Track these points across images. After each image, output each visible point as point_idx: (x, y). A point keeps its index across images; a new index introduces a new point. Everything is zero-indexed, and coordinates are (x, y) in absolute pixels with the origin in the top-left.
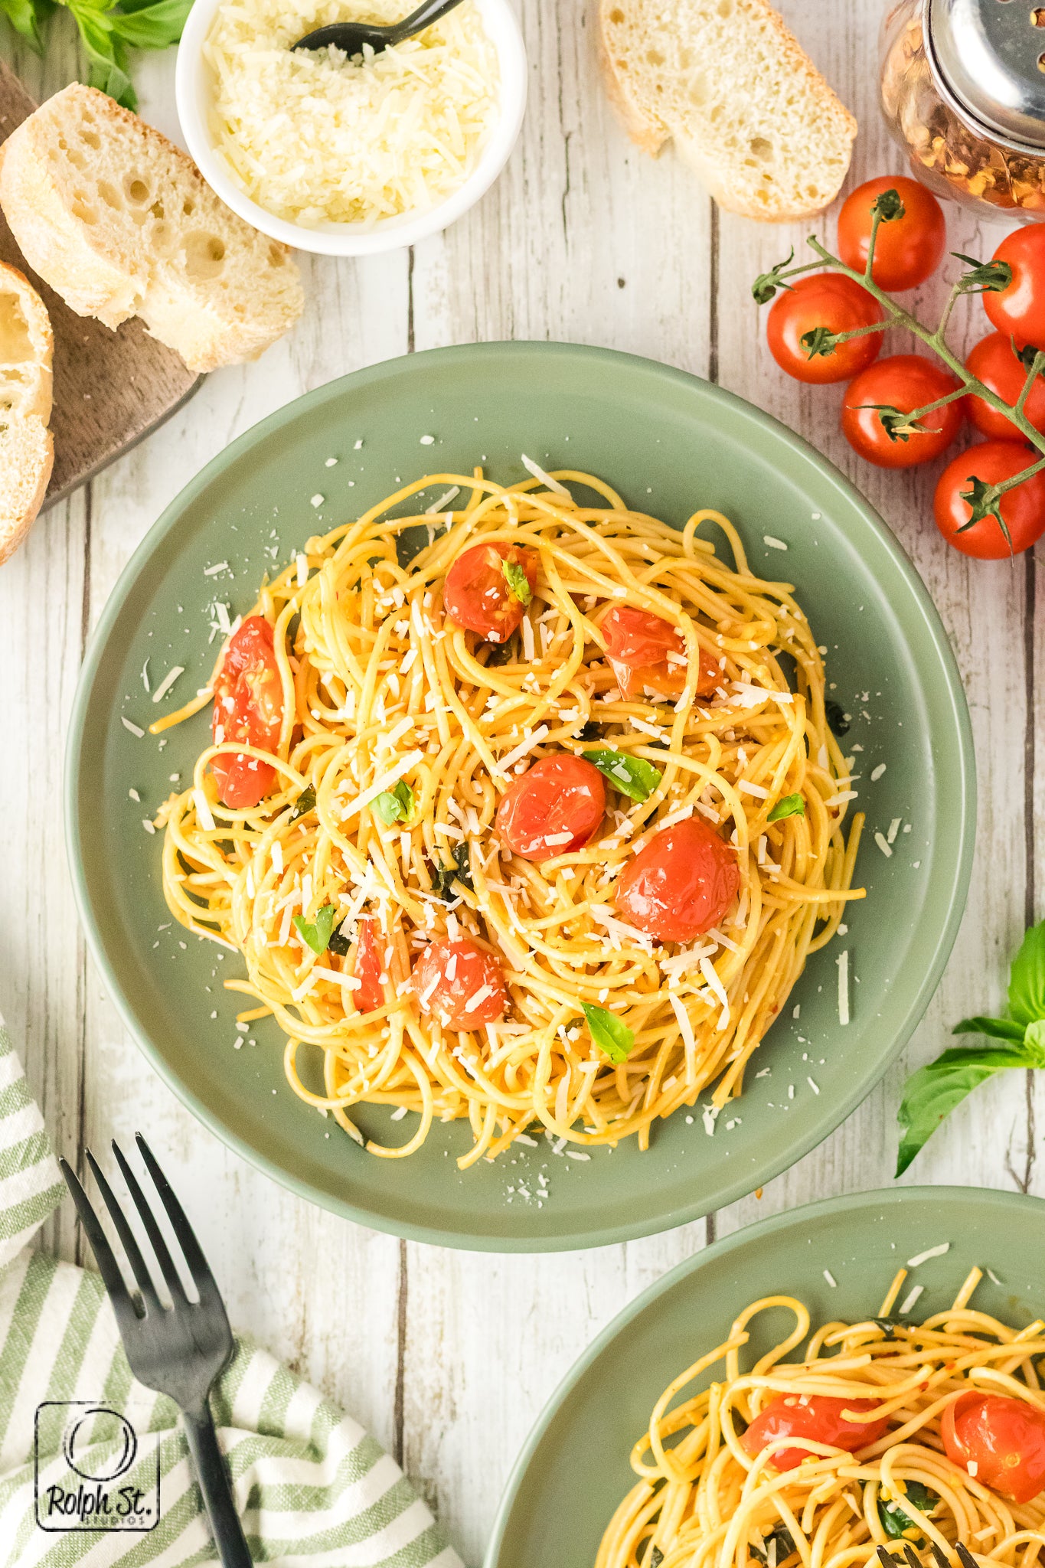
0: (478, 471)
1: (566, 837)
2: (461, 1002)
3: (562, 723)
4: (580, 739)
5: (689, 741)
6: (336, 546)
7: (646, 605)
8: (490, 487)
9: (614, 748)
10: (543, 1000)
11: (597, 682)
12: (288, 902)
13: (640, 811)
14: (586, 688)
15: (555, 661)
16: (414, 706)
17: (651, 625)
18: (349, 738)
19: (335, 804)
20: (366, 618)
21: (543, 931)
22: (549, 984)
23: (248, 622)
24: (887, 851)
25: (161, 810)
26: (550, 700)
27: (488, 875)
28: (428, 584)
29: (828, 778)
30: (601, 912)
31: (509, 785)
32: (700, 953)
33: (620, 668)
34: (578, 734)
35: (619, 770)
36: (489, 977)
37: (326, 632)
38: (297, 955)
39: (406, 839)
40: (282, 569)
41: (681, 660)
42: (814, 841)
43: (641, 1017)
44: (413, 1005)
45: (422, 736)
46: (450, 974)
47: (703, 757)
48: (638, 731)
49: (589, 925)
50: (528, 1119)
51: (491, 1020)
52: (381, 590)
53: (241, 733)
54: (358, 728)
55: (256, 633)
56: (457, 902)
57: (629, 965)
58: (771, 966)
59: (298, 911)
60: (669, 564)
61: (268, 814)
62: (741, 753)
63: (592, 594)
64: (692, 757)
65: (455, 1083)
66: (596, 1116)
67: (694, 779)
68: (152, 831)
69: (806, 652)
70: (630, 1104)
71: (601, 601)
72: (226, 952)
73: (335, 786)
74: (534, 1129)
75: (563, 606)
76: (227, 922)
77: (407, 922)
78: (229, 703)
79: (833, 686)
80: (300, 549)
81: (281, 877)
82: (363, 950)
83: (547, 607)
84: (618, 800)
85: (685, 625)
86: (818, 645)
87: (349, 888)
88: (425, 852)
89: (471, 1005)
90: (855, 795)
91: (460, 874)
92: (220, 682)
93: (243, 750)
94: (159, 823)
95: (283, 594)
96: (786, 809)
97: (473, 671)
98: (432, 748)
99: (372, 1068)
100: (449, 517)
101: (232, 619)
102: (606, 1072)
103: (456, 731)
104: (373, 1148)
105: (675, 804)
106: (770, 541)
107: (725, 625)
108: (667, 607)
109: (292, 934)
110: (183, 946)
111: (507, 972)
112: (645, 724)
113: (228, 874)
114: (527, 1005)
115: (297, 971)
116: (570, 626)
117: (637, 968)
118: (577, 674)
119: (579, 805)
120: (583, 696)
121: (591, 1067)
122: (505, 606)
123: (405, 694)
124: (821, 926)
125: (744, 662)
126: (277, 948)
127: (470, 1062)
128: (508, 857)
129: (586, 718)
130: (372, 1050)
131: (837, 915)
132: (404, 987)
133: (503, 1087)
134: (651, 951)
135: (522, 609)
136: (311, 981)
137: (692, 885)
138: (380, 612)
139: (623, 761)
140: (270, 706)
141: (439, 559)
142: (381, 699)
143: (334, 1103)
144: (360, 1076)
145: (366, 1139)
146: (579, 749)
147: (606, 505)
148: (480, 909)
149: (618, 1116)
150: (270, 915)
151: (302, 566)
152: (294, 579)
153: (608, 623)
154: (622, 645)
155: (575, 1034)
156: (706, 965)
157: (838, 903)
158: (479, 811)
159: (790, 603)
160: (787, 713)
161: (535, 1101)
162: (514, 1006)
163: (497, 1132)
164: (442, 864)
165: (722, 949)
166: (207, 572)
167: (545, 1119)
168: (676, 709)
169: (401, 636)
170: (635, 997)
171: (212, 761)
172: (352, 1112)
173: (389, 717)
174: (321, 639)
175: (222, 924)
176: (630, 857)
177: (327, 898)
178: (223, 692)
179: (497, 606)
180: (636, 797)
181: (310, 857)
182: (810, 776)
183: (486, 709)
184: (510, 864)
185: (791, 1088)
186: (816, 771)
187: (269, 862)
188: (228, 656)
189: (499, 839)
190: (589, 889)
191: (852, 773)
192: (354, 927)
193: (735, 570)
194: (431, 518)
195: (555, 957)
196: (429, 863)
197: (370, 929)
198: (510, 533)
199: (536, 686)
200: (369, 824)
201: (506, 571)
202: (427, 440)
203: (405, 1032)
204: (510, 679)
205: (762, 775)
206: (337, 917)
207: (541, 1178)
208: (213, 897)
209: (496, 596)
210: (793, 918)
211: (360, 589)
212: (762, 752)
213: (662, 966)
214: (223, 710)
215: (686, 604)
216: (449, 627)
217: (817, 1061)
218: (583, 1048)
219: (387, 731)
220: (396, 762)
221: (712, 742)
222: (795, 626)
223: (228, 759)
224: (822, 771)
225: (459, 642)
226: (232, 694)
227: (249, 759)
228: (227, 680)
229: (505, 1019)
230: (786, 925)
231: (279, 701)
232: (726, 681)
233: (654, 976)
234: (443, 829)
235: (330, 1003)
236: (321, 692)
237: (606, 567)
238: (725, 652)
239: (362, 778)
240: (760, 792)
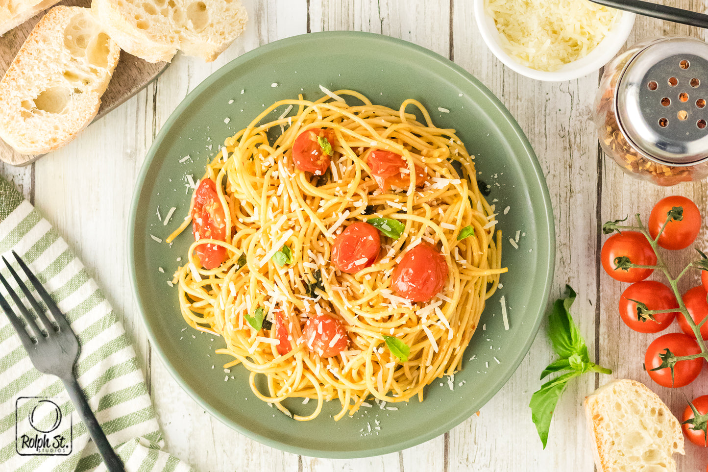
0: (300, 96)
1: (364, 260)
2: (327, 343)
3: (355, 208)
4: (365, 214)
5: (415, 208)
6: (239, 140)
7: (387, 148)
8: (307, 103)
9: (381, 216)
10: (364, 337)
11: (369, 187)
12: (240, 309)
13: (397, 244)
14: (364, 190)
15: (348, 180)
16: (286, 210)
17: (390, 157)
18: (258, 229)
19: (256, 260)
20: (258, 173)
21: (360, 306)
22: (366, 329)
23: (203, 182)
24: (516, 247)
25: (175, 275)
26: (349, 198)
27: (331, 283)
28: (284, 153)
29: (483, 216)
30: (386, 293)
31: (335, 240)
32: (434, 305)
33: (378, 179)
34: (363, 212)
35: (385, 226)
36: (338, 330)
37: (240, 181)
38: (248, 333)
39: (291, 271)
40: (215, 155)
41: (407, 171)
42: (481, 247)
43: (411, 338)
44: (305, 348)
45: (291, 223)
46: (320, 331)
47: (423, 214)
48: (391, 207)
49: (381, 300)
50: (366, 394)
51: (342, 350)
52: (263, 159)
53: (207, 234)
54: (262, 224)
55: (207, 186)
56: (319, 298)
57: (402, 315)
58: (469, 307)
59: (246, 312)
60: (395, 127)
61: (226, 270)
62: (440, 210)
63: (361, 145)
64: (418, 215)
65: (329, 382)
66: (397, 388)
67: (420, 225)
68: (172, 286)
69: (465, 159)
70: (413, 380)
71: (366, 149)
72: (214, 337)
73: (255, 252)
74: (370, 399)
75: (349, 155)
76: (213, 323)
77: (297, 310)
78: (200, 221)
79: (480, 173)
80: (222, 145)
81: (235, 298)
82: (278, 325)
83: (341, 155)
84: (387, 240)
85: (406, 155)
86: (470, 155)
87: (268, 298)
88: (300, 276)
89: (332, 344)
90: (497, 222)
91: (318, 285)
92: (194, 212)
93: (209, 241)
94: (175, 281)
95: (218, 167)
96: (465, 235)
97: (311, 190)
98: (297, 228)
99: (290, 381)
100: (290, 120)
101: (195, 182)
102: (399, 367)
103: (307, 219)
104: (296, 417)
105: (413, 238)
106: (441, 110)
107: (424, 152)
108: (398, 148)
109: (244, 323)
110: (194, 337)
111: (346, 327)
112: (395, 203)
113: (211, 300)
114: (358, 341)
115: (249, 340)
116: (353, 163)
117: (406, 316)
118: (359, 184)
119: (368, 245)
120: (363, 195)
121: (392, 365)
122: (322, 158)
123: (281, 205)
124: (490, 286)
125: (436, 168)
126: (238, 331)
127: (335, 371)
128: (339, 274)
129: (366, 204)
130: (289, 373)
131: (497, 280)
132: (300, 341)
133: (352, 381)
134: (411, 307)
135: (329, 158)
136: (256, 344)
137: (425, 275)
138: (264, 169)
139: (386, 222)
140: (219, 220)
141: (288, 140)
142: (270, 209)
143: (275, 399)
144: (286, 386)
145: (293, 414)
146: (365, 219)
147: (362, 103)
148: (329, 299)
149: (408, 388)
150: (233, 316)
151: (224, 152)
152: (222, 158)
153: (371, 159)
154: (378, 168)
155: (381, 350)
156: (438, 310)
157: (496, 275)
158: (323, 254)
159: (454, 137)
160: (459, 189)
161: (368, 384)
162: (352, 342)
163: (352, 402)
164: (309, 281)
165: (444, 302)
166: (180, 161)
167: (374, 393)
168: (407, 194)
169: (276, 178)
170: (406, 330)
171: (196, 249)
172: (284, 403)
173: (275, 217)
174: (239, 185)
175: (211, 324)
176: (395, 266)
177: (258, 304)
178: (196, 216)
179: (318, 158)
180: (394, 237)
181: (248, 287)
182: (474, 216)
183: (320, 207)
184: (341, 277)
185: (487, 363)
186: (476, 213)
187: (229, 292)
188: (196, 199)
189: (334, 266)
190: (379, 283)
191: (495, 213)
192: (273, 316)
193: (427, 126)
194: (281, 121)
195: (367, 316)
196: (303, 281)
197: (280, 316)
198: (319, 123)
199: (341, 192)
200: (273, 268)
201: (320, 141)
202: (274, 85)
203: (303, 362)
204: (328, 191)
205: (451, 218)
206: (264, 313)
207: (376, 421)
208: (205, 312)
209: (317, 153)
210: (476, 283)
211: (253, 159)
212: (450, 208)
213: (417, 313)
214: (197, 224)
215: (405, 145)
216: (297, 171)
217: (497, 349)
218: (386, 356)
219: (275, 223)
220: (281, 237)
221: (427, 207)
222: (458, 147)
223: (203, 247)
224: (480, 213)
225: (302, 177)
226: (200, 216)
227: (213, 245)
228: (197, 211)
229: (349, 349)
230: (473, 287)
231: (223, 216)
232: (429, 178)
233: (414, 319)
234: (307, 265)
235: (267, 353)
236: (241, 209)
237: (365, 133)
238: (426, 164)
239: (266, 247)
240: (452, 227)
